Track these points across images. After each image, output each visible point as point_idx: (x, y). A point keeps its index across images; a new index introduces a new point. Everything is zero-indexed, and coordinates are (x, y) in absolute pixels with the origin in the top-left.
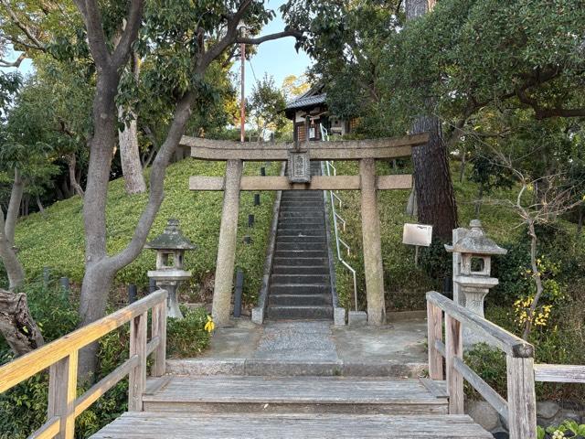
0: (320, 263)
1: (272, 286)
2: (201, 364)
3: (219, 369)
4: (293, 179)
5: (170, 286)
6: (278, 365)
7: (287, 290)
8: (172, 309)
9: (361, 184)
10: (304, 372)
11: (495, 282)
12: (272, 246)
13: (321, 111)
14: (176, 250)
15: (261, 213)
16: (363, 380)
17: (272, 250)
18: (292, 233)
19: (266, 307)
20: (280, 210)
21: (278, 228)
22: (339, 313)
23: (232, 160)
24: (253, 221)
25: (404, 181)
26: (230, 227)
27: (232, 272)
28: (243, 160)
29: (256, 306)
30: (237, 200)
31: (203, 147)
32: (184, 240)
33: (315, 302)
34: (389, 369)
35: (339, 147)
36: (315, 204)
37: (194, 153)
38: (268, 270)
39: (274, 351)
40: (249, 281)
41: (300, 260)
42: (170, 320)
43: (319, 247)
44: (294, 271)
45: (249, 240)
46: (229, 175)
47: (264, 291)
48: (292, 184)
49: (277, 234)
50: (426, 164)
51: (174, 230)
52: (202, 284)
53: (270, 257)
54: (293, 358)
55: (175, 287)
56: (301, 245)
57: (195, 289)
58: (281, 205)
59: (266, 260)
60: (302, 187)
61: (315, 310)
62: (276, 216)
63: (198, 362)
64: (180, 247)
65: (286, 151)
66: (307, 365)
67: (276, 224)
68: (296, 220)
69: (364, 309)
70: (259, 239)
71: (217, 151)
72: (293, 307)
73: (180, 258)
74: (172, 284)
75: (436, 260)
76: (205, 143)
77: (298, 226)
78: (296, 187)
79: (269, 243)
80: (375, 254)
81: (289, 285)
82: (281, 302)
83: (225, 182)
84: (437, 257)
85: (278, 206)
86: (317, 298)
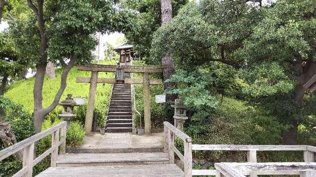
4: (118, 79)
6: (109, 149)
9: (143, 82)
10: (119, 151)
11: (187, 118)
19: (106, 128)
22: (134, 130)
23: (94, 71)
25: (159, 81)
28: (98, 71)
30: (96, 86)
35: (136, 68)
43: (128, 105)
44: (118, 114)
46: (93, 77)
61: (125, 129)
69: (143, 128)
71: (88, 68)
72: (117, 128)
73: (72, 109)
74: (68, 119)
78: (119, 82)
82: (112, 126)
83: (91, 79)
86: (126, 124)
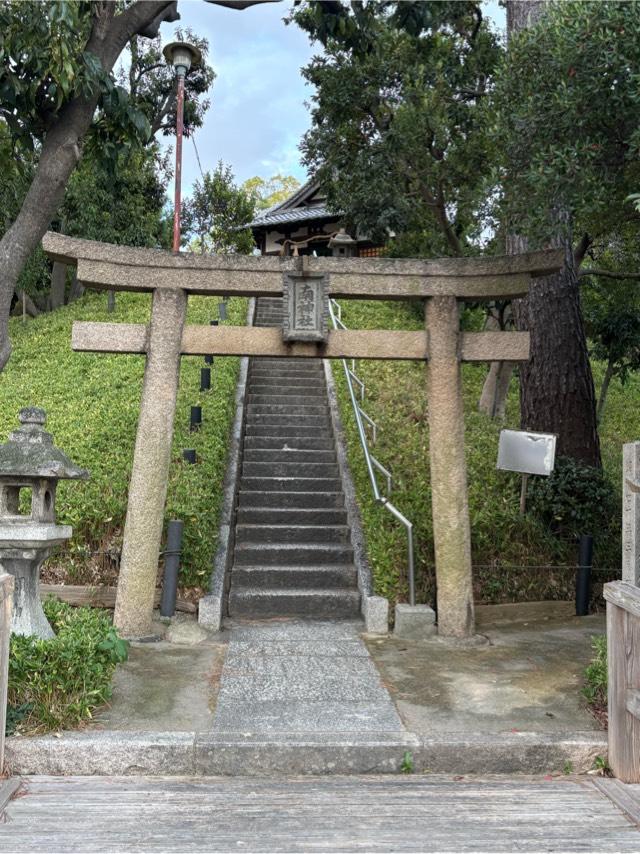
0: (327, 502)
1: (238, 548)
2: (90, 749)
3: (132, 759)
4: (292, 333)
5: (23, 561)
6: (271, 749)
7: (267, 558)
8: (24, 611)
9: (428, 348)
10: (331, 765)
12: (234, 468)
13: (310, 234)
14: (36, 480)
15: (212, 405)
16: (469, 786)
17: (234, 476)
18: (272, 445)
19: (226, 592)
20: (246, 401)
21: (244, 434)
22: (376, 608)
23: (166, 290)
24: (199, 421)
25: (515, 345)
26: (157, 430)
27: (160, 523)
28: (188, 292)
29: (207, 591)
30: (174, 373)
31: (105, 261)
32: (57, 456)
33: (323, 581)
34: (521, 757)
35: (387, 271)
36: (311, 392)
37: (83, 273)
38: (228, 516)
39: (257, 708)
40: (194, 542)
41: (288, 496)
42: (20, 641)
43: (322, 471)
44: (280, 519)
45: (192, 457)
46: (159, 322)
47: (222, 560)
48: (290, 343)
49: (243, 445)
50: (542, 317)
51: (33, 434)
52: (95, 545)
53: (231, 489)
54: (303, 729)
55: (34, 563)
56: (289, 468)
57: (80, 557)
58: (249, 390)
59: (223, 494)
60: (310, 352)
61: (325, 600)
62: (240, 411)
63: (83, 744)
64: (45, 473)
65: (278, 277)
66: (339, 750)
67: (239, 425)
68: (276, 420)
69: (430, 600)
70: (212, 455)
71: (134, 270)
72: (280, 593)
73: (47, 496)
74: (26, 556)
75: (565, 503)
76: (108, 251)
77: (281, 432)
78: (296, 351)
79: (229, 460)
80: (454, 490)
81: (269, 547)
82: (257, 580)
83: (148, 335)
84: (566, 497)
85: (242, 393)
86: (326, 574)
